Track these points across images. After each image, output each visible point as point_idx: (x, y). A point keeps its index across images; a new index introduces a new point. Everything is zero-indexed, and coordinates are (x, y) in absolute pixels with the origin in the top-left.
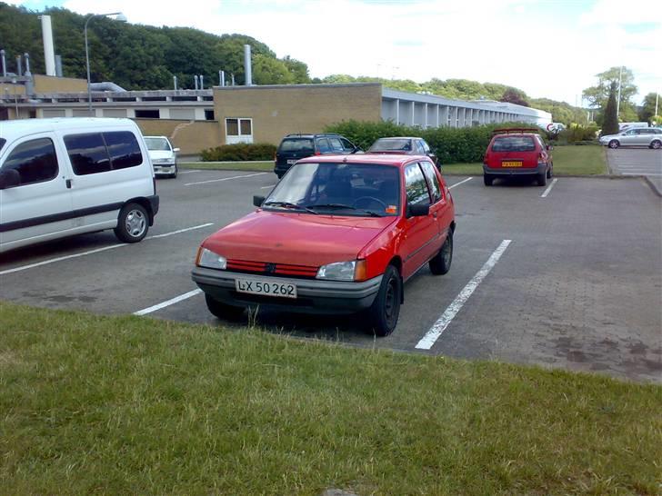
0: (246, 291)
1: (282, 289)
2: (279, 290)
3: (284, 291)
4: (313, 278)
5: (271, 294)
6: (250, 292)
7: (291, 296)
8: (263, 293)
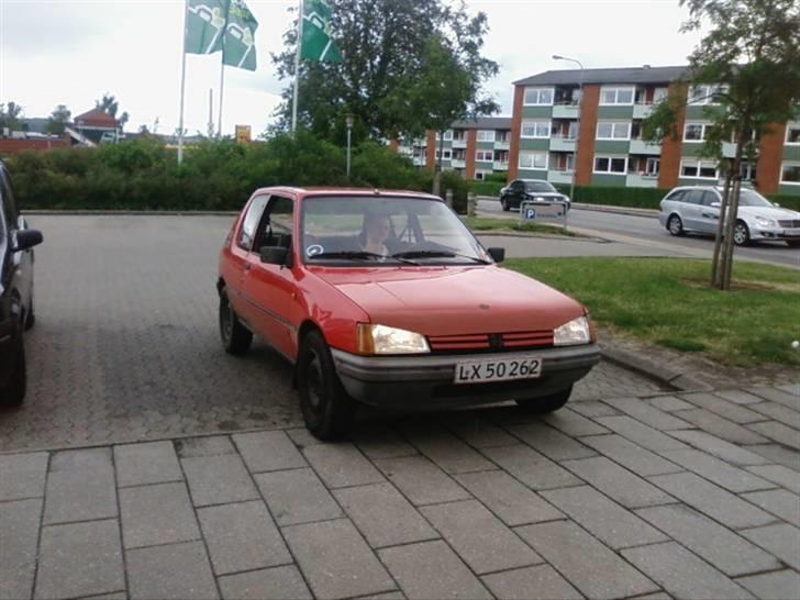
0: (470, 381)
1: (522, 367)
2: (518, 371)
3: (524, 370)
4: (551, 346)
5: (506, 377)
6: (476, 380)
7: (533, 376)
8: (495, 378)
